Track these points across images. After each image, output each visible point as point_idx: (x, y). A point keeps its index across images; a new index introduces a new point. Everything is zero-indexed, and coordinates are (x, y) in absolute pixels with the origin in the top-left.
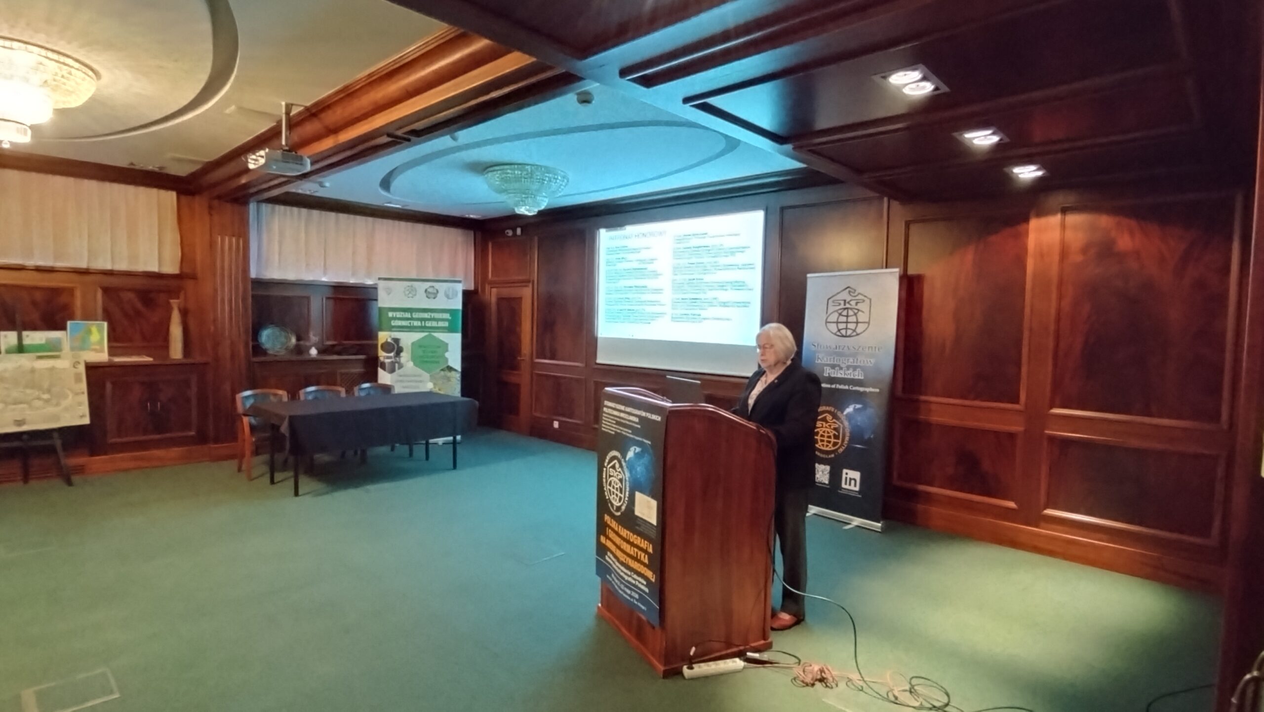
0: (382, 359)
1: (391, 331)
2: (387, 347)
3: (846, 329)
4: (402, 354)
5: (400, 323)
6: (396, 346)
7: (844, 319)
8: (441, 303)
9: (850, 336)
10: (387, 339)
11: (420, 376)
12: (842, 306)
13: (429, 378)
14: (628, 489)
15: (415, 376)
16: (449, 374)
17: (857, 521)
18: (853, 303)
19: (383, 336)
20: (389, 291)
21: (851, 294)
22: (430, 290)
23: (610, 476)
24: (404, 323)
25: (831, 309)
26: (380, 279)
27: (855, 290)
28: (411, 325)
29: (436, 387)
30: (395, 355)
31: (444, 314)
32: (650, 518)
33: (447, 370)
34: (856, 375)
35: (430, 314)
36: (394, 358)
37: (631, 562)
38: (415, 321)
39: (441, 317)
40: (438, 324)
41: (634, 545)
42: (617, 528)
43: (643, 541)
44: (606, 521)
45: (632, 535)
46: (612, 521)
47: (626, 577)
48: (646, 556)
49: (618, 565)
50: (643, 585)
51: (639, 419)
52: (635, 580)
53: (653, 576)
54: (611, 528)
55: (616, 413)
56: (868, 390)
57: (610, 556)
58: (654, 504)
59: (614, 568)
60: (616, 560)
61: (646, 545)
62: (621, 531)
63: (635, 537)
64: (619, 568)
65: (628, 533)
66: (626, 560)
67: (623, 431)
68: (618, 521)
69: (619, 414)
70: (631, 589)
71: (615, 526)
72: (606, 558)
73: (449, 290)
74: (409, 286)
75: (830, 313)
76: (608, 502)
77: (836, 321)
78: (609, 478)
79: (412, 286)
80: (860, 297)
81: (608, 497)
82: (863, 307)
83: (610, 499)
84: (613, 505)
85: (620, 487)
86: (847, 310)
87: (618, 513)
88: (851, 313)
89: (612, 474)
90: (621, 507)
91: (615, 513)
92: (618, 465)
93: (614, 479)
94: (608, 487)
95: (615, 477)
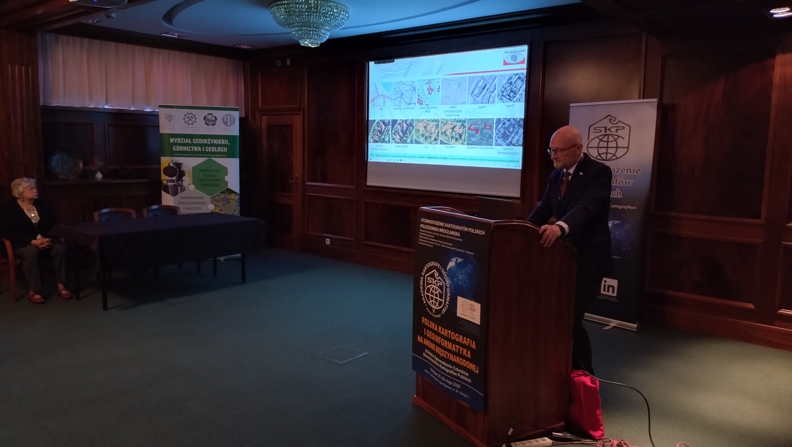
0: (165, 182)
1: (172, 156)
2: (170, 171)
3: (607, 153)
4: (184, 178)
5: (181, 148)
6: (178, 170)
7: (605, 145)
8: (219, 129)
9: (609, 160)
10: (169, 164)
11: (202, 198)
12: (603, 133)
13: (210, 200)
14: (449, 294)
15: (197, 198)
16: (229, 197)
17: (614, 323)
18: (614, 130)
19: (165, 161)
20: (170, 118)
21: (611, 121)
22: (209, 117)
23: (428, 284)
24: (185, 149)
25: (592, 136)
26: (160, 106)
27: (616, 118)
28: (191, 150)
29: (217, 208)
30: (177, 178)
31: (222, 140)
32: (474, 319)
33: (227, 193)
34: (615, 195)
35: (209, 140)
36: (177, 181)
37: (453, 358)
38: (195, 146)
39: (220, 143)
40: (217, 150)
41: (455, 343)
42: (436, 328)
43: (465, 338)
44: (424, 322)
45: (454, 333)
46: (431, 323)
47: (448, 371)
48: (469, 352)
49: (439, 360)
50: (466, 376)
51: (460, 234)
52: (457, 372)
53: (476, 369)
54: (430, 329)
55: (435, 229)
56: (626, 208)
57: (429, 353)
58: (478, 307)
59: (433, 363)
60: (436, 356)
61: (468, 342)
62: (442, 331)
63: (458, 335)
64: (439, 363)
65: (450, 332)
66: (447, 356)
67: (444, 244)
68: (438, 322)
69: (438, 229)
70: (452, 381)
71: (435, 326)
72: (424, 355)
73: (227, 117)
74: (188, 114)
75: (592, 139)
76: (426, 307)
77: (597, 146)
78: (427, 286)
79: (192, 114)
80: (620, 124)
81: (425, 302)
82: (623, 133)
83: (429, 303)
84: (431, 309)
85: (439, 293)
86: (607, 136)
87: (438, 316)
88: (611, 139)
89: (431, 281)
90: (441, 310)
91: (434, 315)
92: (438, 274)
93: (433, 286)
94: (426, 293)
95: (434, 284)
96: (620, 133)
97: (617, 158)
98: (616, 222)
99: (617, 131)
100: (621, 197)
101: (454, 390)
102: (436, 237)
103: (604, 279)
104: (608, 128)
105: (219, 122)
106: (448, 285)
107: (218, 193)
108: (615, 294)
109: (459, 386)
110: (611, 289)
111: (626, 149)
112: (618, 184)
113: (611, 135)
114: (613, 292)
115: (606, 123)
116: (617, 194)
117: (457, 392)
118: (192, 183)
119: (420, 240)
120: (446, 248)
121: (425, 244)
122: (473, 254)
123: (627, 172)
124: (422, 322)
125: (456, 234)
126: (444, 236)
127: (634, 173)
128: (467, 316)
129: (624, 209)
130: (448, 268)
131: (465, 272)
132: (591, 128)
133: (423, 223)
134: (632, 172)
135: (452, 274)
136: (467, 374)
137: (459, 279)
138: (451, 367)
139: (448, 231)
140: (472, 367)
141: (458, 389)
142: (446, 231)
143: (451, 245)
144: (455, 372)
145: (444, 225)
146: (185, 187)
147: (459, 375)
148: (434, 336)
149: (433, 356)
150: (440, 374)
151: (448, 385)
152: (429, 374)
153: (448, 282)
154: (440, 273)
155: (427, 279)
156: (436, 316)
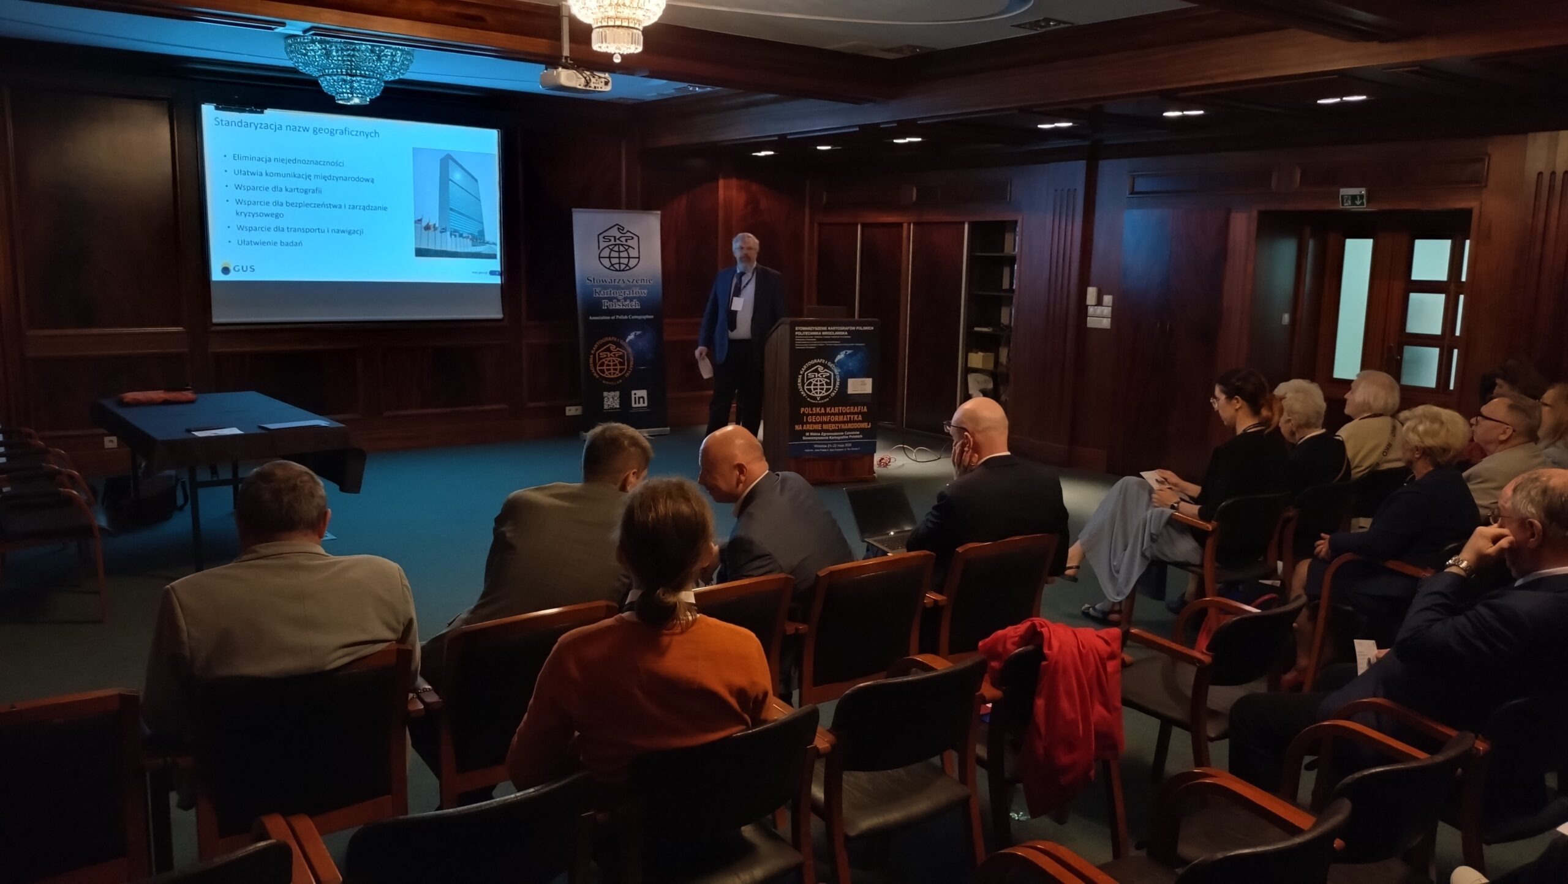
3: (620, 263)
7: (616, 255)
12: (613, 242)
14: (838, 380)
18: (623, 239)
23: (808, 379)
25: (602, 245)
27: (624, 228)
32: (865, 390)
34: (633, 306)
37: (844, 426)
41: (846, 414)
42: (823, 411)
43: (856, 407)
44: (804, 412)
45: (844, 408)
46: (814, 409)
47: (839, 438)
48: (860, 416)
49: (828, 434)
50: (857, 435)
51: (848, 333)
52: (848, 435)
53: (868, 425)
54: (812, 415)
55: (817, 333)
56: (645, 317)
57: (811, 434)
58: (869, 381)
59: (818, 440)
60: (824, 432)
61: (859, 409)
62: (831, 410)
63: (849, 407)
64: (829, 436)
65: (840, 408)
66: (838, 427)
67: (829, 343)
68: (825, 405)
69: (820, 333)
70: (844, 443)
71: (820, 410)
72: (804, 438)
75: (603, 247)
77: (608, 256)
78: (807, 381)
80: (629, 234)
81: (806, 395)
82: (633, 243)
83: (811, 394)
84: (815, 398)
85: (826, 382)
86: (617, 246)
87: (825, 400)
88: (622, 249)
89: (813, 376)
90: (829, 395)
91: (820, 402)
92: (823, 368)
93: (816, 379)
94: (806, 387)
95: (818, 377)
96: (630, 243)
97: (630, 269)
99: (626, 241)
100: (639, 307)
101: (845, 450)
102: (818, 340)
103: (633, 392)
104: (617, 237)
106: (838, 374)
108: (646, 405)
109: (850, 445)
110: (641, 400)
111: (638, 259)
112: (635, 295)
113: (622, 245)
114: (644, 403)
115: (615, 232)
116: (635, 305)
119: (796, 345)
120: (830, 345)
121: (804, 347)
122: (864, 344)
123: (640, 283)
124: (800, 412)
125: (843, 333)
126: (829, 337)
128: (857, 391)
129: (644, 319)
130: (836, 360)
131: (855, 359)
133: (798, 331)
134: (646, 282)
135: (840, 365)
136: (858, 433)
137: (848, 366)
138: (843, 434)
139: (834, 333)
140: (865, 425)
141: (849, 447)
142: (830, 333)
143: (839, 342)
145: (828, 328)
147: (850, 436)
148: (819, 418)
149: (819, 434)
150: (830, 444)
151: (840, 448)
152: (812, 450)
153: (837, 371)
154: (826, 366)
155: (807, 376)
156: (822, 401)
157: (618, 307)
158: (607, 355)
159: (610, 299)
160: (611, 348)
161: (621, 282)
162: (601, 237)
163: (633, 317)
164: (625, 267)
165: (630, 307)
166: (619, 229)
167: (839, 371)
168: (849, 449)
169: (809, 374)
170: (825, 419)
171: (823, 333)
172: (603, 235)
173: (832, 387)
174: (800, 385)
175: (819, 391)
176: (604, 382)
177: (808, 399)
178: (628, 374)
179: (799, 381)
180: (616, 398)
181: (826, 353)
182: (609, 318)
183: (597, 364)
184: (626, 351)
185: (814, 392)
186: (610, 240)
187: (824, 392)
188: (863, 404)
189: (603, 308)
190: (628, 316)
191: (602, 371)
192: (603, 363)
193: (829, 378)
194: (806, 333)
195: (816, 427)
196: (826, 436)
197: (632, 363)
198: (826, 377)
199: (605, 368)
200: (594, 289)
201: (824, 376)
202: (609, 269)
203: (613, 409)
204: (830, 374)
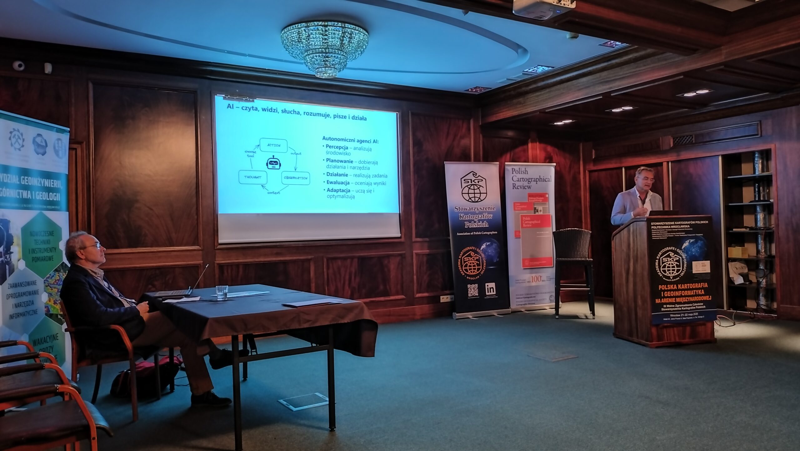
3: (475, 197)
4: (12, 248)
5: (8, 193)
6: (5, 234)
7: (473, 191)
9: (477, 202)
11: (35, 283)
12: (470, 183)
13: (43, 285)
14: (685, 263)
15: (29, 284)
17: (494, 312)
18: (476, 181)
21: (474, 175)
22: (39, 140)
23: (663, 263)
25: (464, 185)
27: (476, 174)
28: (20, 197)
29: (51, 299)
30: (5, 249)
31: (55, 181)
32: (705, 270)
33: (62, 271)
34: (484, 225)
35: (39, 179)
36: (4, 255)
37: (692, 299)
38: (24, 190)
39: (52, 186)
40: (49, 198)
41: (693, 289)
42: (675, 287)
43: (699, 284)
44: (661, 289)
45: (691, 284)
46: (668, 286)
47: (689, 308)
48: (703, 290)
49: (681, 306)
50: (701, 305)
51: (690, 226)
52: (695, 306)
53: (710, 297)
54: (667, 291)
55: (667, 227)
56: (491, 233)
57: (668, 306)
58: (708, 263)
59: (673, 311)
60: (678, 304)
61: (702, 285)
62: (681, 286)
63: (694, 284)
64: (681, 307)
65: (688, 285)
66: (688, 300)
67: (677, 235)
68: (676, 283)
69: (670, 227)
70: (692, 313)
71: (673, 287)
72: (663, 309)
73: (58, 143)
74: (14, 130)
75: (464, 187)
76: (663, 278)
77: (467, 192)
78: (662, 264)
79: (18, 131)
80: (479, 178)
81: (662, 275)
82: (482, 184)
83: (666, 274)
84: (668, 278)
85: (677, 265)
86: (473, 186)
87: (677, 279)
88: (476, 187)
89: (667, 260)
90: (679, 275)
91: (673, 280)
92: (673, 254)
93: (669, 263)
94: (661, 269)
95: (670, 261)
96: (480, 183)
97: (482, 201)
98: (488, 243)
99: (478, 182)
100: (488, 226)
101: (694, 318)
102: (669, 232)
103: (486, 284)
104: (472, 180)
105: (50, 150)
106: (685, 258)
107: (52, 272)
108: (495, 293)
109: (697, 314)
110: (492, 289)
111: (486, 194)
112: (485, 218)
113: (476, 185)
114: (493, 292)
115: (471, 177)
116: (485, 225)
117: (696, 318)
118: (22, 258)
119: (653, 236)
120: (679, 236)
121: (659, 238)
122: (702, 235)
123: (489, 210)
124: (659, 289)
125: (686, 226)
126: (677, 230)
127: (492, 210)
128: (700, 271)
129: (491, 234)
130: (683, 248)
131: (697, 246)
132: (462, 179)
133: (653, 226)
134: (491, 209)
135: (686, 251)
136: (702, 304)
137: (692, 251)
138: (691, 305)
139: (679, 226)
140: (706, 298)
141: (697, 316)
142: (677, 227)
143: (684, 233)
144: (694, 306)
145: (675, 223)
146: (14, 265)
147: (697, 307)
148: (673, 294)
149: (674, 306)
150: (682, 313)
151: (690, 316)
152: (669, 319)
153: (684, 256)
154: (675, 253)
155: (662, 260)
156: (675, 280)
157: (474, 227)
158: (469, 259)
159: (470, 221)
160: (471, 254)
161: (476, 209)
162: (463, 180)
163: (484, 233)
164: (478, 200)
165: (482, 226)
166: (473, 174)
167: (686, 255)
168: (696, 317)
169: (663, 259)
170: (677, 293)
171: (672, 227)
172: (463, 179)
173: (681, 268)
174: (657, 267)
175: (671, 272)
176: (468, 278)
177: (664, 278)
178: (483, 272)
179: (657, 264)
180: (476, 289)
181: (676, 242)
182: (469, 234)
183: (463, 265)
184: (481, 256)
185: (668, 272)
186: (468, 182)
187: (675, 272)
188: (704, 281)
189: (465, 227)
190: (481, 232)
191: (466, 270)
192: (467, 264)
193: (678, 261)
194: (660, 227)
195: (671, 300)
196: (680, 307)
197: (485, 264)
198: (676, 261)
199: (468, 268)
200: (459, 214)
201: (675, 260)
202: (468, 201)
203: (474, 296)
204: (680, 258)
